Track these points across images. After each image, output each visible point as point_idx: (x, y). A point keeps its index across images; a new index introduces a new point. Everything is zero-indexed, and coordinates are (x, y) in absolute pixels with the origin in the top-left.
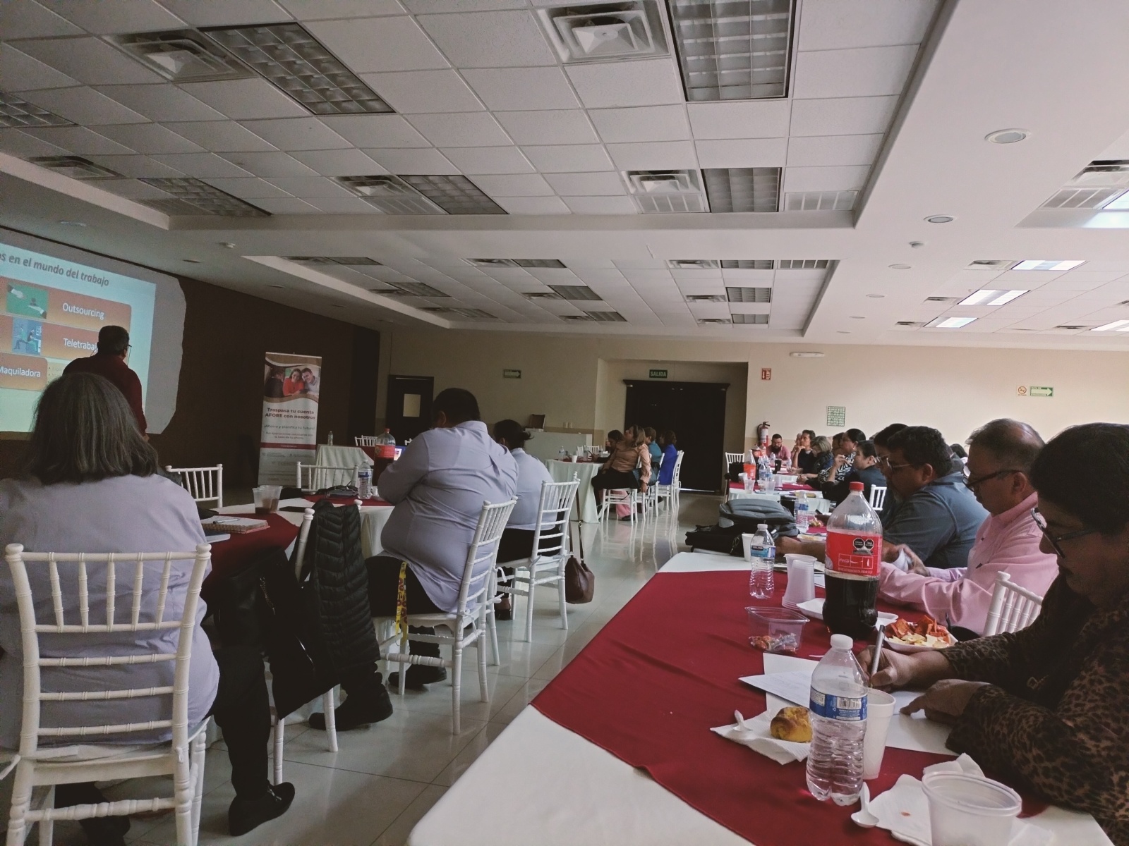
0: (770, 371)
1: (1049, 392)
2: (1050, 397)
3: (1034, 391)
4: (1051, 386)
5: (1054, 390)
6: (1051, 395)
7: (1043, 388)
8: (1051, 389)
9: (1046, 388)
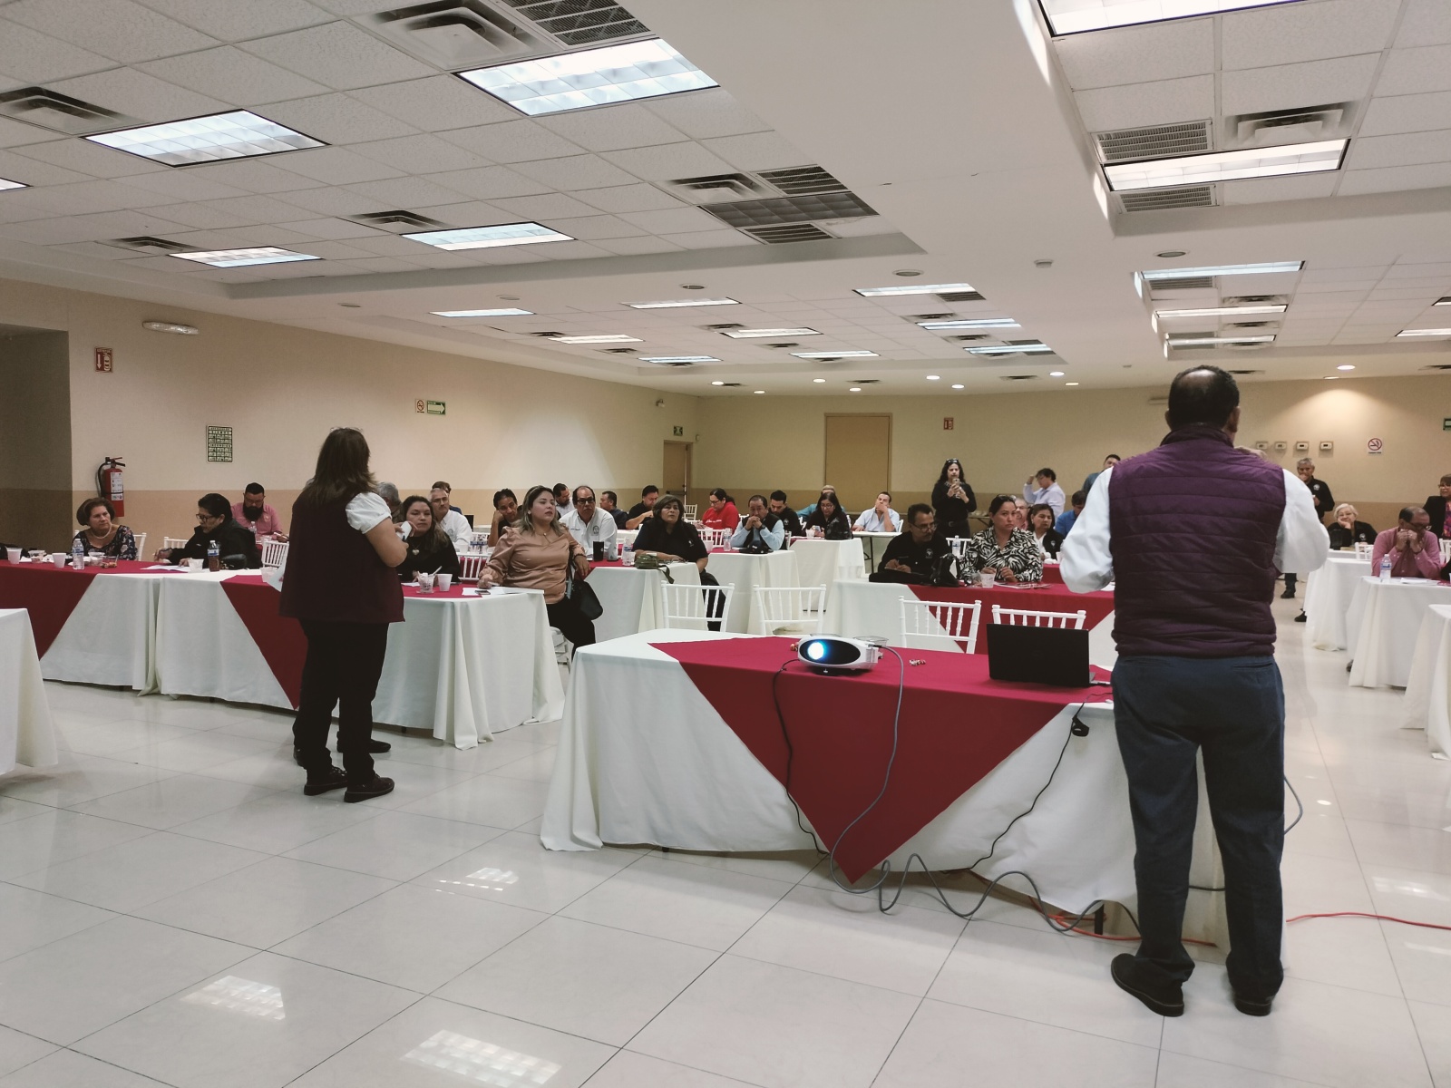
0: (110, 354)
1: (441, 408)
2: (442, 416)
3: (431, 407)
4: (443, 401)
5: (446, 406)
6: (444, 412)
8: (444, 405)
9: (438, 404)
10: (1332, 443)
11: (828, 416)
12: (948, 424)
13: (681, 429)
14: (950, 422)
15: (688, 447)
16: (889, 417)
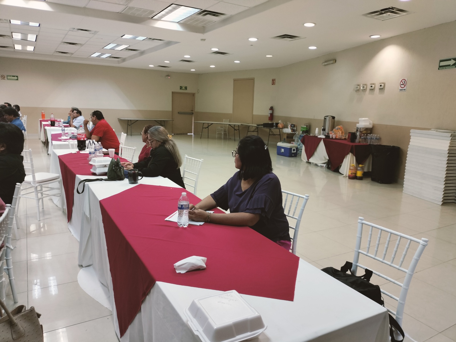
1: (16, 78)
2: (17, 81)
3: (9, 78)
4: (17, 75)
5: (19, 77)
6: (17, 79)
7: (13, 76)
8: (17, 77)
9: (14, 76)
10: (384, 84)
11: (235, 80)
12: (273, 82)
13: (186, 87)
14: (274, 81)
15: (193, 95)
16: (253, 79)
